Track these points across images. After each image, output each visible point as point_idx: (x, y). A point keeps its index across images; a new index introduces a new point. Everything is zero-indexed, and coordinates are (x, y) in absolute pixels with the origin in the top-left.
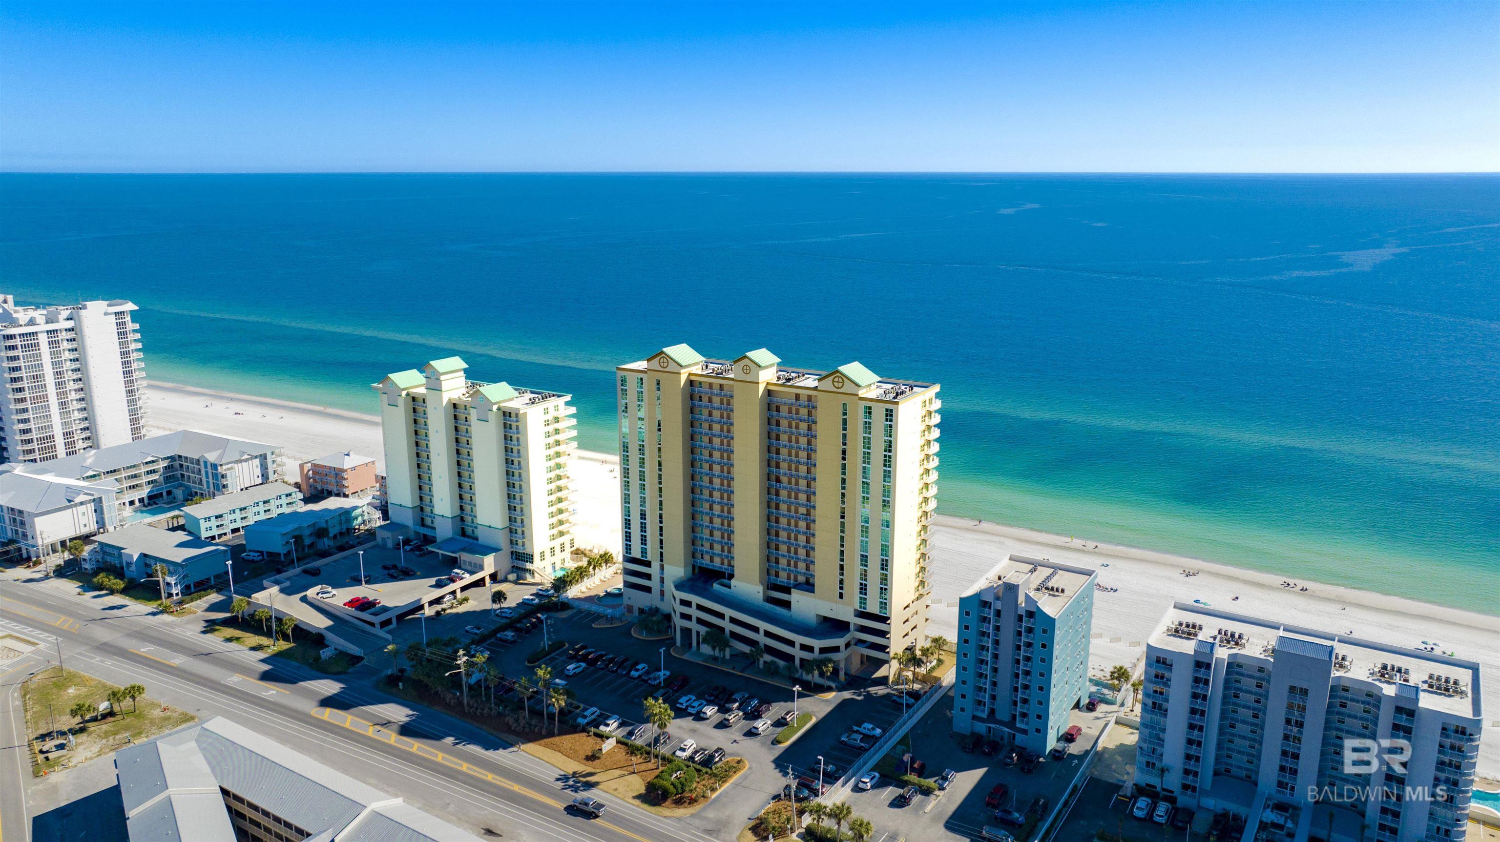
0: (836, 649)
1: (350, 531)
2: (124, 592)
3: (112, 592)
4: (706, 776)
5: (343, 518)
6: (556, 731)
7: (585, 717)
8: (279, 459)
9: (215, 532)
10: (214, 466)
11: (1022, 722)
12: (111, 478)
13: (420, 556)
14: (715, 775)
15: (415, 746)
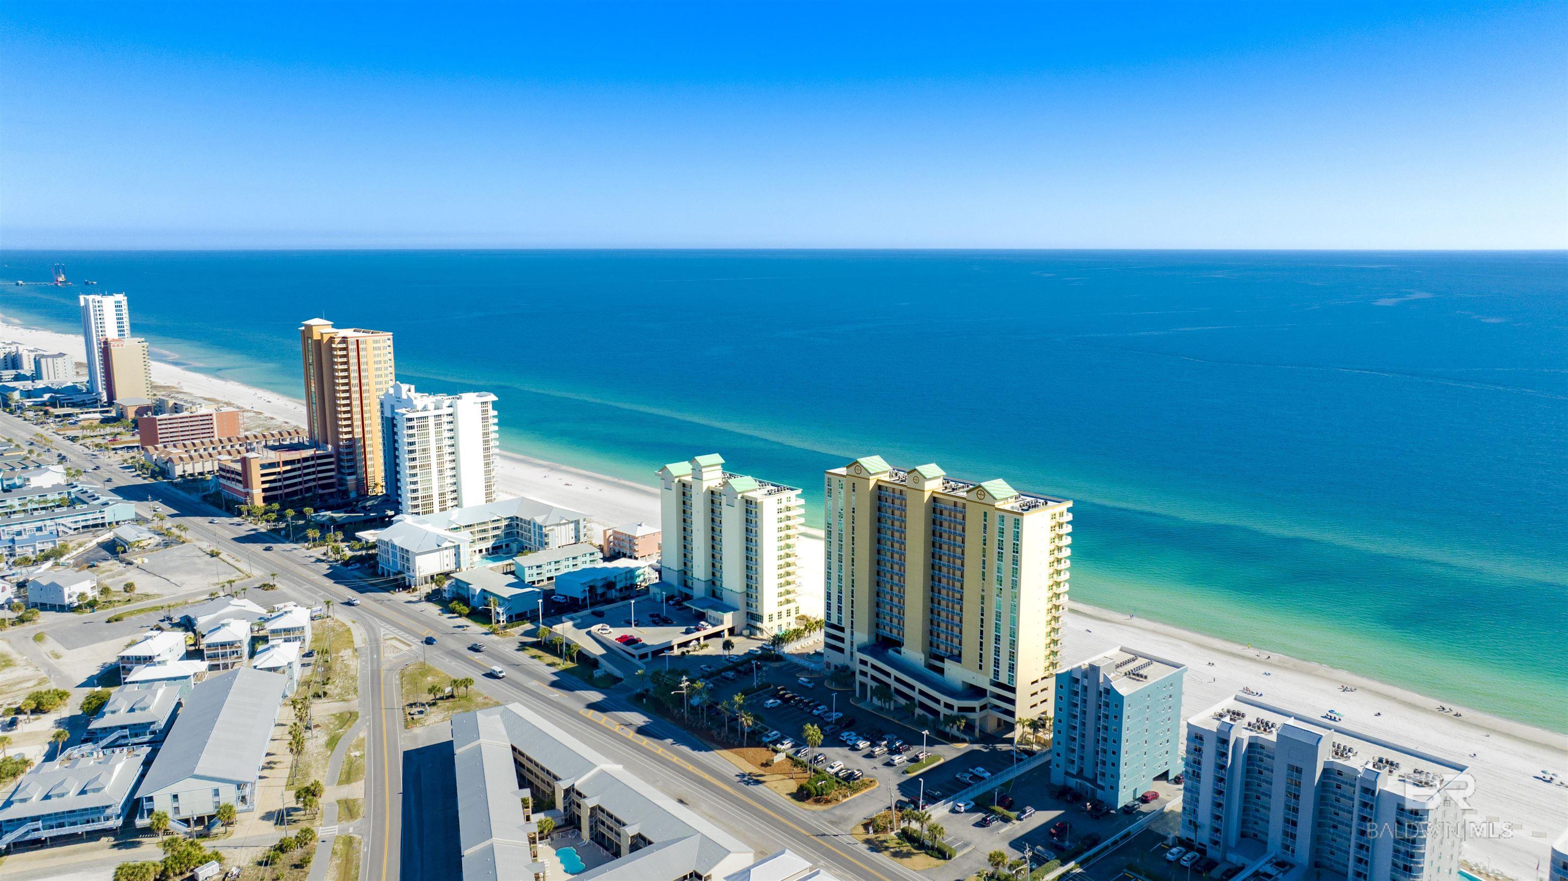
0: (973, 710)
1: (633, 586)
2: (468, 616)
3: (461, 615)
4: (844, 787)
5: (628, 575)
6: (745, 744)
7: (768, 737)
8: (589, 525)
9: (535, 578)
10: (541, 527)
11: (1101, 780)
12: (468, 531)
13: (679, 609)
14: (850, 787)
15: (645, 741)
